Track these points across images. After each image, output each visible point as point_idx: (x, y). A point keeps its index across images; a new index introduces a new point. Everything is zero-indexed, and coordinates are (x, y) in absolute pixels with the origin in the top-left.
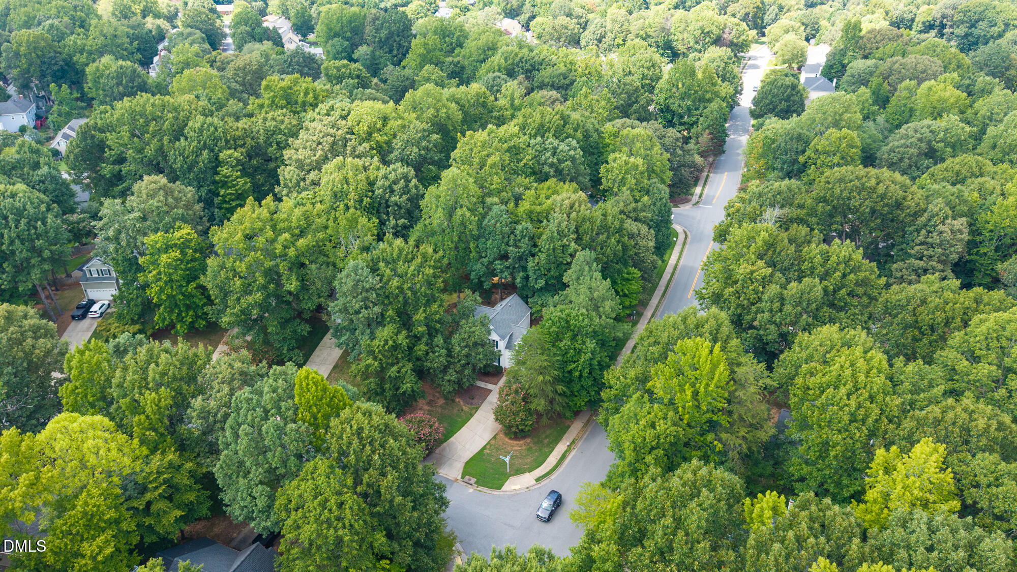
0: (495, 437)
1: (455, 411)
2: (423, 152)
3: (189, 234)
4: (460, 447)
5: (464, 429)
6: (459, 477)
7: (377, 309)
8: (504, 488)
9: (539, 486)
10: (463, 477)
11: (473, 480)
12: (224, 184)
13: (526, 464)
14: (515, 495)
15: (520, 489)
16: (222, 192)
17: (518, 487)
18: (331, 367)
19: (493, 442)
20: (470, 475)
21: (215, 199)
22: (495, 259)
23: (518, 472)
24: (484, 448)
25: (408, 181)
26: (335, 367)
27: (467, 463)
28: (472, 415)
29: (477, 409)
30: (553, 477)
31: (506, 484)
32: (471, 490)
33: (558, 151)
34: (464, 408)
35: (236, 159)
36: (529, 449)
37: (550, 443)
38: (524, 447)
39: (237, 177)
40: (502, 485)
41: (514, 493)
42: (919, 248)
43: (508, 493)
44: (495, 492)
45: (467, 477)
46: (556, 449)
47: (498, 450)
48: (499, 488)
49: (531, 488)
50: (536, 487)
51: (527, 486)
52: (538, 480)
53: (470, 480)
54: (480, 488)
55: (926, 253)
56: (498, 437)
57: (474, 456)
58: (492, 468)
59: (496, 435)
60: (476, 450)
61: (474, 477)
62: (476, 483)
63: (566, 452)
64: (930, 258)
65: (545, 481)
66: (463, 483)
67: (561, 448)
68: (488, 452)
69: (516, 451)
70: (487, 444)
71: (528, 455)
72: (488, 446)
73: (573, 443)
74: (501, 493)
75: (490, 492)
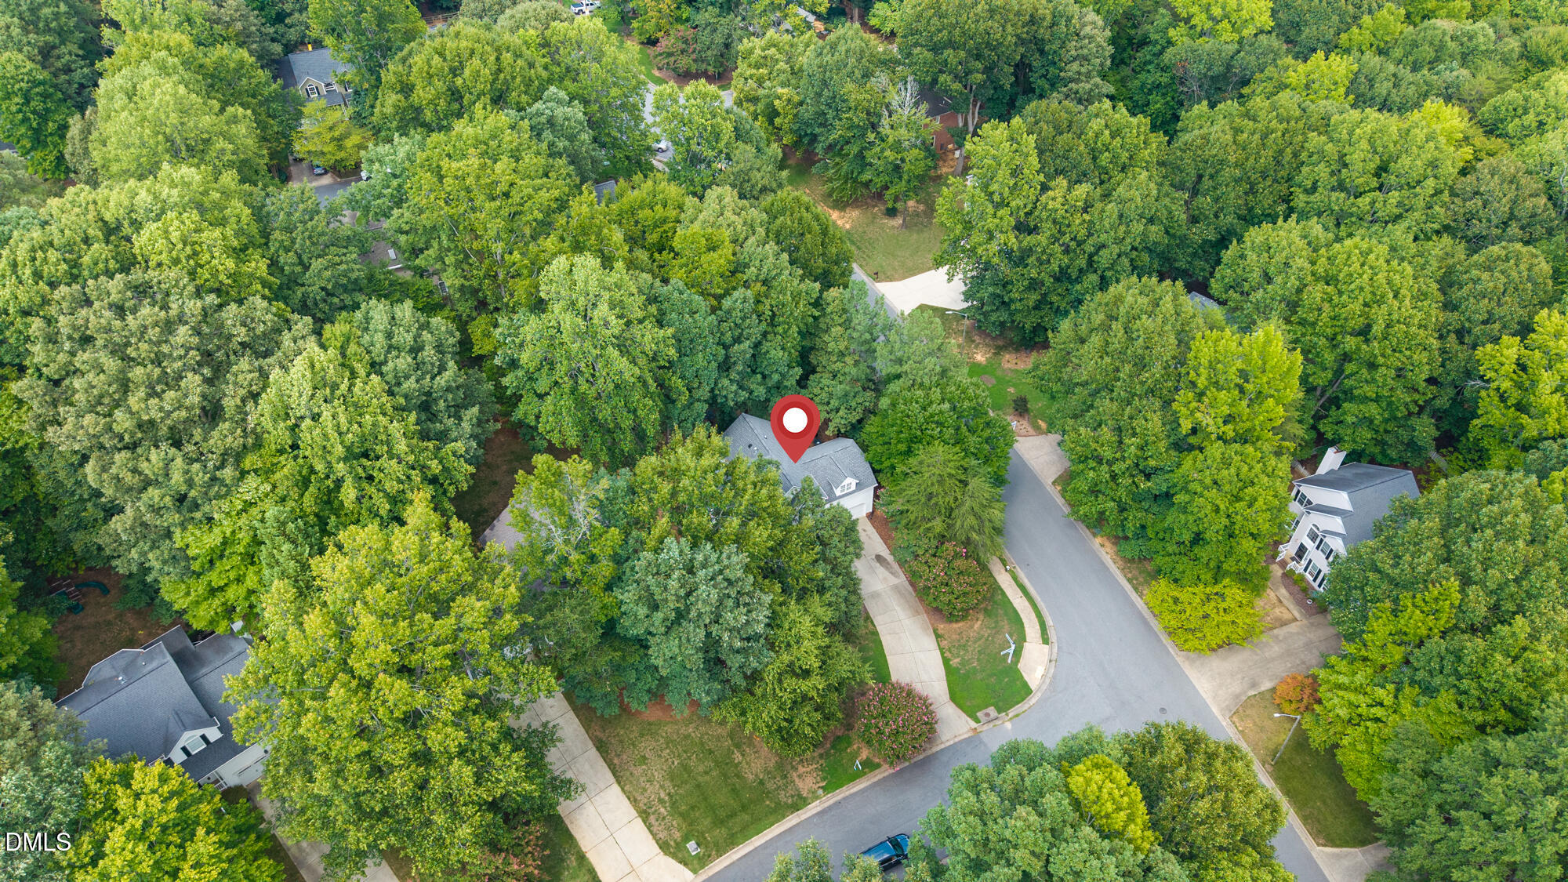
0: (938, 636)
5: (890, 660)
6: (973, 724)
8: (1033, 686)
9: (1056, 646)
10: (977, 721)
11: (992, 711)
13: (1011, 634)
14: (1053, 682)
15: (1047, 670)
17: (1040, 671)
18: (593, 752)
19: (944, 643)
20: (979, 707)
23: (1017, 652)
24: (946, 661)
26: (601, 747)
27: (954, 698)
28: (876, 633)
29: (867, 619)
30: (1049, 622)
31: (1026, 677)
32: (1009, 725)
36: (987, 613)
38: (981, 617)
40: (1025, 685)
41: (1048, 681)
42: (1075, 66)
43: (1044, 687)
44: (1033, 700)
45: (980, 714)
46: (1003, 586)
47: (964, 647)
48: (1027, 691)
49: (1054, 657)
50: (1055, 650)
51: (1046, 659)
52: (1046, 640)
53: (987, 715)
54: (1012, 712)
55: (1083, 70)
56: (940, 632)
57: (948, 681)
58: (990, 676)
59: (935, 631)
60: (941, 671)
61: (987, 707)
62: (999, 711)
63: (1015, 579)
64: (1088, 75)
65: (1052, 634)
66: (985, 727)
67: (1004, 580)
68: (958, 660)
69: (981, 628)
70: (942, 654)
71: (996, 622)
72: (947, 654)
73: (1004, 562)
74: (1039, 694)
75: (1026, 706)
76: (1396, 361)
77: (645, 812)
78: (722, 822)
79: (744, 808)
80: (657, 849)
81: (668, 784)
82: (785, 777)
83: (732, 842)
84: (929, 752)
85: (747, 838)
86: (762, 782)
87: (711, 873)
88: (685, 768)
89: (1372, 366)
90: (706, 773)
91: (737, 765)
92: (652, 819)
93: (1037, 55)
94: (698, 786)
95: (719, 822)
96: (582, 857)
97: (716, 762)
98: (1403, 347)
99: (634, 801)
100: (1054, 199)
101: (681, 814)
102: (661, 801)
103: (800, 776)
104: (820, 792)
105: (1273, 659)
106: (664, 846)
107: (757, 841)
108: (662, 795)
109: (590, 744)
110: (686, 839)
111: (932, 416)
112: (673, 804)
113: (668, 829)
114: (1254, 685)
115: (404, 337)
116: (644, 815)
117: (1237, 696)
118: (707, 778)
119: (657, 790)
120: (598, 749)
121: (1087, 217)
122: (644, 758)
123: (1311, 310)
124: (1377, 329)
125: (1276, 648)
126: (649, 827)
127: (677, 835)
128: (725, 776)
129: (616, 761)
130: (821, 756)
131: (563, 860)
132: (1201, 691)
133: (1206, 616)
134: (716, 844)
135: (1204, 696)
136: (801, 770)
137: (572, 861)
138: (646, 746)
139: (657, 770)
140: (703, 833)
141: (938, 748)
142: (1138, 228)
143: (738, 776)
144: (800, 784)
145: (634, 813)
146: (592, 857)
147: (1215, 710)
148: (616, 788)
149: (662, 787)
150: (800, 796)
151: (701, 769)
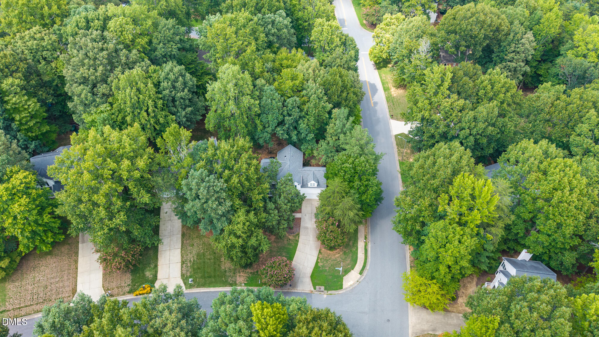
0: (320, 252)
1: (286, 242)
2: (179, 45)
3: (25, 177)
4: (301, 267)
5: (297, 253)
6: (312, 289)
7: (228, 203)
8: (344, 287)
9: (363, 277)
10: (315, 289)
11: (323, 288)
12: (16, 110)
13: (349, 265)
14: (353, 289)
15: (354, 284)
16: (17, 117)
17: (351, 283)
18: (180, 236)
19: (321, 256)
20: (319, 285)
21: (13, 124)
22: (276, 127)
23: (346, 272)
24: (317, 262)
25: (183, 76)
26: (183, 235)
27: (312, 277)
28: (298, 241)
29: (298, 235)
30: (368, 267)
31: (344, 283)
32: (325, 296)
33: (276, 22)
34: (290, 237)
35: (18, 86)
36: (345, 253)
37: (354, 244)
38: (341, 253)
39: (26, 101)
40: (342, 285)
41: (351, 288)
42: (511, 55)
43: (348, 289)
44: (341, 292)
45: (317, 287)
46: (359, 246)
47: (327, 261)
48: (341, 287)
49: (360, 281)
50: (362, 278)
51: (357, 280)
52: (361, 273)
53: (320, 288)
54: (330, 292)
55: (515, 57)
56: (322, 251)
57: (314, 270)
58: (330, 275)
59: (320, 250)
60: (313, 265)
61: (322, 286)
62: (325, 289)
63: (366, 246)
64: (517, 60)
65: (365, 273)
66: (316, 292)
67: (361, 244)
68: (321, 264)
69: (338, 257)
70: (318, 259)
71: (346, 258)
72: (319, 260)
73: (366, 238)
74: (344, 291)
75: (337, 293)
76: (559, 219)
77: (183, 262)
78: (205, 278)
79: (215, 276)
80: (180, 275)
81: (195, 257)
82: (235, 274)
83: (203, 285)
84: (289, 291)
85: (209, 287)
86: (225, 271)
87: (191, 291)
88: (204, 254)
89: (547, 218)
90: (209, 259)
91: (221, 262)
92: (184, 265)
93: (497, 46)
94: (204, 262)
95: (203, 277)
96: (156, 266)
97: (215, 258)
98: (564, 214)
99: (182, 257)
100: (447, 102)
101: (194, 269)
102: (190, 261)
103: (240, 276)
104: (243, 284)
105: (450, 325)
106: (182, 275)
107: (212, 289)
108: (192, 259)
109: (181, 233)
110: (190, 277)
111: (344, 167)
112: (193, 264)
113: (187, 271)
114: (434, 330)
115: (172, 76)
116: (183, 263)
117: (423, 331)
118: (208, 261)
119: (191, 257)
120: (182, 235)
121: (460, 114)
122: (193, 245)
123: (529, 183)
124: (554, 201)
125: (455, 321)
126: (182, 267)
127: (189, 274)
128: (215, 263)
129: (185, 242)
130: (251, 273)
131: (150, 264)
132: (410, 322)
133: (420, 291)
134: (199, 283)
135: (410, 323)
136: (242, 274)
137: (152, 266)
138: (196, 241)
139: (195, 251)
140: (196, 278)
141: (294, 291)
142: (481, 125)
143: (219, 265)
144: (238, 278)
145: (180, 261)
146: (159, 267)
147: (410, 331)
148: (180, 250)
149: (193, 257)
150: (235, 282)
151: (208, 257)
